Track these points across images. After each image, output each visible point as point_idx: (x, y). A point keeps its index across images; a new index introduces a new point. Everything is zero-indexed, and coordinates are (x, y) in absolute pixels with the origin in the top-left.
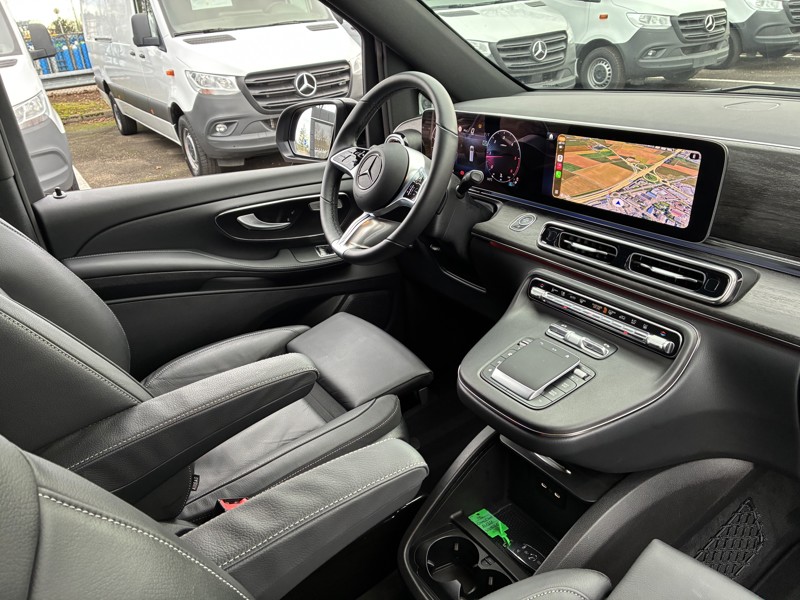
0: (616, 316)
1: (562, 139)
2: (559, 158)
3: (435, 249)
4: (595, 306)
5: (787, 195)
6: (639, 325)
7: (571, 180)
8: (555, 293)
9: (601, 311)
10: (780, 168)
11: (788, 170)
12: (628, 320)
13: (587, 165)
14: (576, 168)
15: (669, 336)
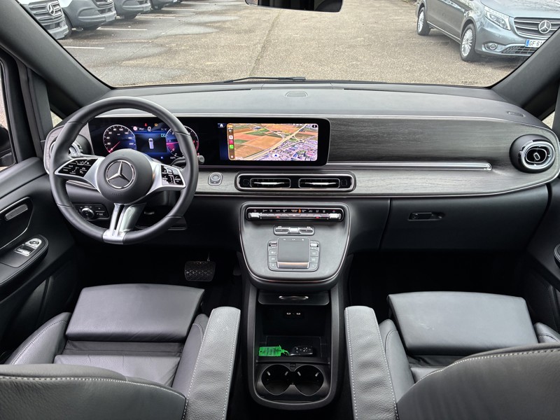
0: (307, 212)
1: (230, 126)
2: (230, 137)
3: (151, 213)
4: (293, 211)
5: (353, 136)
6: (321, 212)
7: (242, 148)
8: (265, 212)
9: (298, 212)
10: (345, 125)
11: (349, 126)
12: (314, 211)
13: (251, 138)
14: (243, 141)
15: (337, 212)
